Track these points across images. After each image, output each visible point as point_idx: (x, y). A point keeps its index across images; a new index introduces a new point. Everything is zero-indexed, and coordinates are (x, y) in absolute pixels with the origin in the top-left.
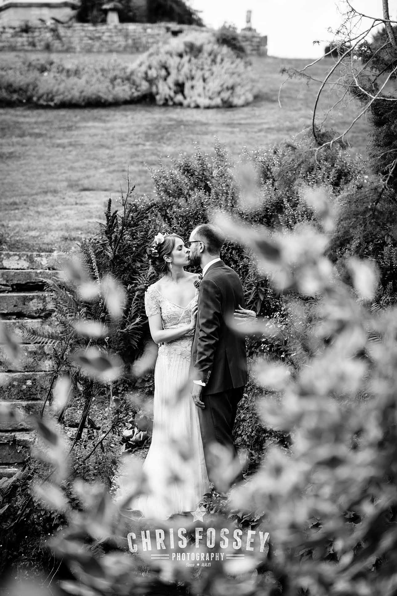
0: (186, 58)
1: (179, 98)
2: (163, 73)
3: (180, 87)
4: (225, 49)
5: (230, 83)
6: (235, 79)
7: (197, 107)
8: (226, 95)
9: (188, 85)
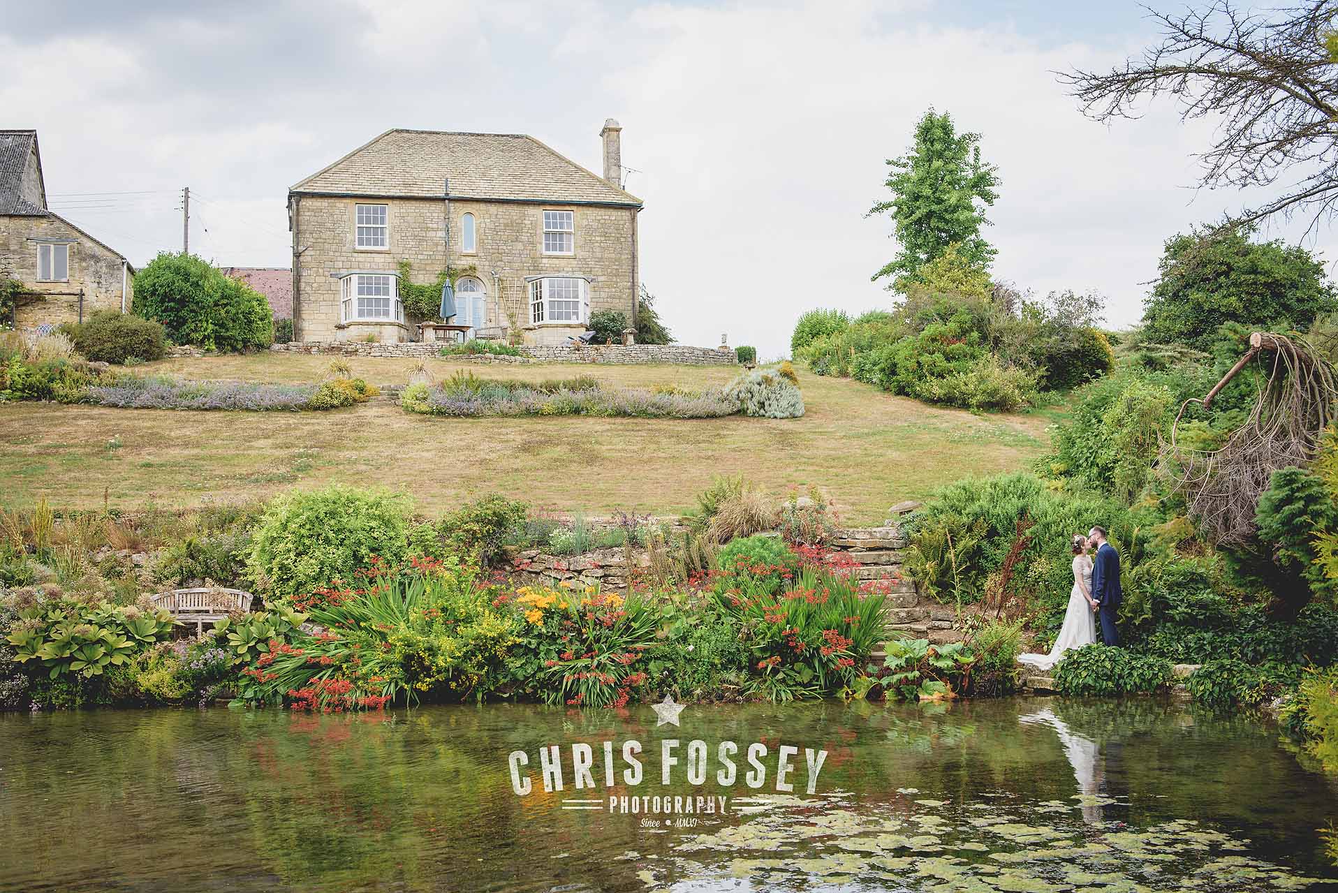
0: (763, 386)
1: (762, 411)
2: (750, 395)
3: (762, 405)
4: (786, 380)
5: (792, 402)
6: (795, 400)
7: (775, 417)
8: (791, 409)
9: (767, 403)
